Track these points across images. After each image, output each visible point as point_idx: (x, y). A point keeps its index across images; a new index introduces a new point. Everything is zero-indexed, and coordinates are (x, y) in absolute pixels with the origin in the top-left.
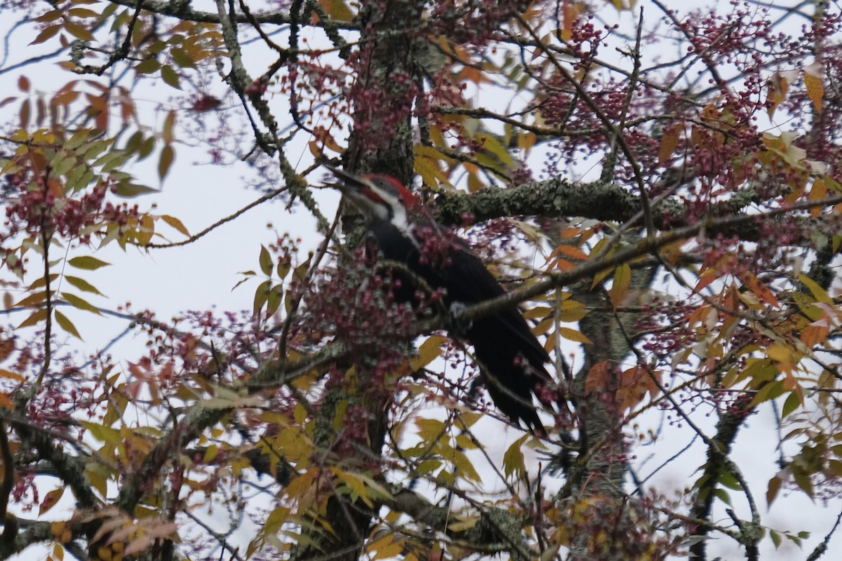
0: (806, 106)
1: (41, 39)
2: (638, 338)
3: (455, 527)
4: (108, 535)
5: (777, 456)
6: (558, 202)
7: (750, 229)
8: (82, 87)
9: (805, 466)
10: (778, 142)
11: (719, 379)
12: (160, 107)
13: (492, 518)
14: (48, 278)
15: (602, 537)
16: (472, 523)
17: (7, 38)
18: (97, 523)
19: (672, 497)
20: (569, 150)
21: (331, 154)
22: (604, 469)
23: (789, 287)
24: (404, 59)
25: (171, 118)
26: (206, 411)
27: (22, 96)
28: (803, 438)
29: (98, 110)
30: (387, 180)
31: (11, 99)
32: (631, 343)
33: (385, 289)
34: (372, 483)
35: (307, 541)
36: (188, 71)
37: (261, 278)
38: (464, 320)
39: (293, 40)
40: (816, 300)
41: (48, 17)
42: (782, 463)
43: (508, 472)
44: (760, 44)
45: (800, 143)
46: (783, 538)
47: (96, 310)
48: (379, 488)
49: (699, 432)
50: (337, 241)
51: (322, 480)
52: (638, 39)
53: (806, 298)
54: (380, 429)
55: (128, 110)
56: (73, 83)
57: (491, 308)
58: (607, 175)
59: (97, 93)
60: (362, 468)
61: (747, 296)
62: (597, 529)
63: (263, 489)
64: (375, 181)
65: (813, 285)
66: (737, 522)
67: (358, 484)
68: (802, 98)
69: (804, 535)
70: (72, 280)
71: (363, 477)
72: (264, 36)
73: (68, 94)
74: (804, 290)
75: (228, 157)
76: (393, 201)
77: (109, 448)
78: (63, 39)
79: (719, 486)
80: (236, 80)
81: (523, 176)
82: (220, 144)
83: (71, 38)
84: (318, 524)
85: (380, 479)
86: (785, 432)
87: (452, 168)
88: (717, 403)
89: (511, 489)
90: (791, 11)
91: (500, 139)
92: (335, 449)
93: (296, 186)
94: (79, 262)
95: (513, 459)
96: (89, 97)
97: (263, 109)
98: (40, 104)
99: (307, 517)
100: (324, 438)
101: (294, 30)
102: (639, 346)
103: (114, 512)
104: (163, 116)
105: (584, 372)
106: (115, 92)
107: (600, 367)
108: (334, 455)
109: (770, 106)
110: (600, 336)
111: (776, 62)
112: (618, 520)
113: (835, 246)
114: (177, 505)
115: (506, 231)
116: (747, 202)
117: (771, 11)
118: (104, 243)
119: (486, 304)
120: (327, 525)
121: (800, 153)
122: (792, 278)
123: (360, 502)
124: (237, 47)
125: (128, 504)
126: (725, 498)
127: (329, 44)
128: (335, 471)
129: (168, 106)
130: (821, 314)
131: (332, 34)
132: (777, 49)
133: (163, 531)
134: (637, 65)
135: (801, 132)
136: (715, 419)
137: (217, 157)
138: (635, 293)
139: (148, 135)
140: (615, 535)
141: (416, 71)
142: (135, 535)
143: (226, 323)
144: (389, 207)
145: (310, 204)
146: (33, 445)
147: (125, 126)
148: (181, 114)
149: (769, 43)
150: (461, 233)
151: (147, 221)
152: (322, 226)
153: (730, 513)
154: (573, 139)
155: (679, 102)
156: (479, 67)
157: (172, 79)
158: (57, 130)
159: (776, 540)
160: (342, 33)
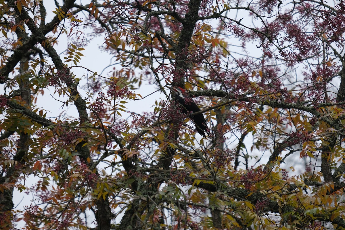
0: (260, 77)
1: (117, 60)
2: (227, 119)
3: (190, 154)
4: (125, 154)
5: (253, 142)
6: (211, 93)
7: (248, 100)
8: (125, 69)
9: (258, 144)
10: (253, 83)
11: (242, 127)
12: (139, 73)
13: (198, 152)
14: (115, 106)
15: (218, 157)
16: (194, 153)
17: (111, 60)
18: (123, 151)
19: (232, 150)
20: (215, 84)
21: (169, 83)
22: (219, 144)
23: (255, 111)
24: (183, 66)
25: (141, 76)
26: (144, 131)
27: (114, 71)
28: (257, 139)
29: (128, 74)
30: (178, 88)
31: (111, 71)
32: (225, 120)
33: (180, 110)
34: (175, 145)
35: (162, 156)
36: (145, 67)
37: (155, 106)
38: (193, 115)
39: (163, 61)
40: (260, 113)
41: (118, 56)
42: (254, 144)
43: (201, 144)
44: (251, 65)
45: (258, 84)
46: (253, 157)
47: (125, 111)
48: (176, 146)
49: (237, 137)
50: (169, 100)
51: (165, 145)
52: (228, 63)
53: (258, 113)
54: (177, 135)
55: (133, 74)
56: (123, 69)
57: (198, 113)
58: (221, 89)
59: (127, 70)
60: (174, 142)
61: (247, 112)
62: (217, 156)
63: (156, 146)
64: (176, 88)
65: (260, 110)
66: (244, 154)
67: (173, 145)
68: (259, 75)
69: (257, 156)
70: (120, 105)
71: (173, 144)
72: (157, 61)
73: (122, 71)
74: (258, 111)
75: (152, 83)
76: (180, 91)
77: (126, 137)
78: (121, 60)
79: (241, 148)
80: (152, 69)
81: (206, 88)
82: (151, 81)
83: (122, 60)
84: (164, 153)
85: (177, 144)
86: (254, 138)
87: (194, 87)
88: (241, 131)
89: (201, 147)
90: (258, 59)
91: (203, 81)
92: (168, 138)
93: (162, 89)
94: (121, 102)
95: (202, 142)
96: (126, 71)
97: (157, 75)
98: (117, 72)
99: (163, 151)
100: (166, 136)
101: (163, 60)
102: (227, 121)
103: (126, 149)
104: (140, 75)
105: (217, 125)
106: (131, 70)
107: (220, 124)
108: (168, 140)
109: (252, 77)
110: (220, 119)
111: (254, 68)
112: (221, 154)
113: (263, 103)
114: (138, 148)
115: (203, 99)
116: (247, 94)
117: (254, 59)
118: (126, 99)
119: (197, 112)
120: (166, 153)
121: (258, 85)
122: (256, 109)
123: (173, 149)
124: (152, 62)
125: (129, 148)
126: (242, 150)
127: (170, 63)
128: (168, 143)
129: (141, 73)
130: (261, 116)
131: (170, 61)
132: (254, 66)
133: (135, 153)
134: (227, 68)
135: (259, 82)
136: (241, 135)
137: (150, 83)
138: (227, 111)
139: (137, 78)
140: (221, 157)
141: (186, 68)
142: (130, 154)
143: (150, 114)
144: (178, 93)
145: (165, 93)
146: (111, 136)
147: (133, 77)
148: (143, 75)
149: (253, 65)
150: (193, 99)
151: (135, 95)
152: (167, 96)
153: (243, 153)
154: (216, 82)
155: (236, 76)
156: (199, 68)
157: (141, 68)
158: (120, 77)
159: (251, 158)
160: (172, 60)
